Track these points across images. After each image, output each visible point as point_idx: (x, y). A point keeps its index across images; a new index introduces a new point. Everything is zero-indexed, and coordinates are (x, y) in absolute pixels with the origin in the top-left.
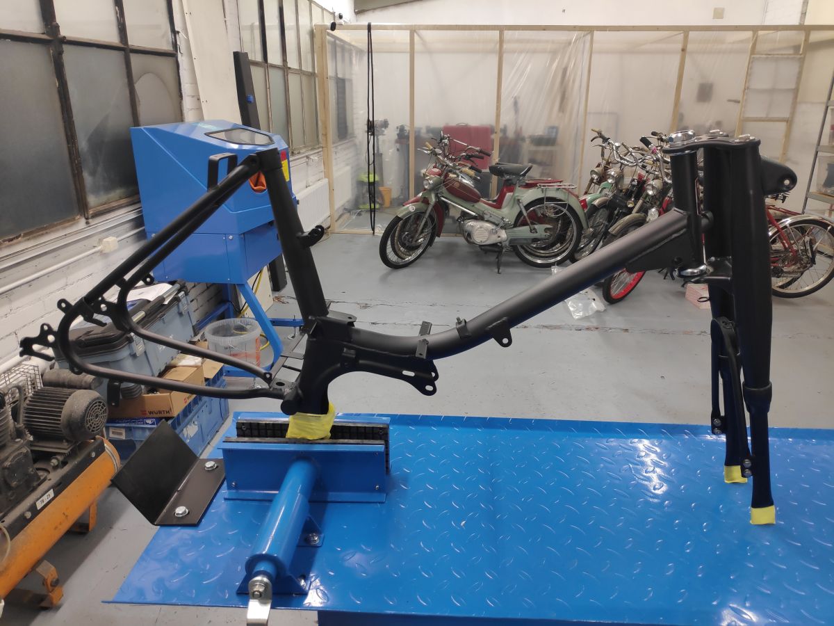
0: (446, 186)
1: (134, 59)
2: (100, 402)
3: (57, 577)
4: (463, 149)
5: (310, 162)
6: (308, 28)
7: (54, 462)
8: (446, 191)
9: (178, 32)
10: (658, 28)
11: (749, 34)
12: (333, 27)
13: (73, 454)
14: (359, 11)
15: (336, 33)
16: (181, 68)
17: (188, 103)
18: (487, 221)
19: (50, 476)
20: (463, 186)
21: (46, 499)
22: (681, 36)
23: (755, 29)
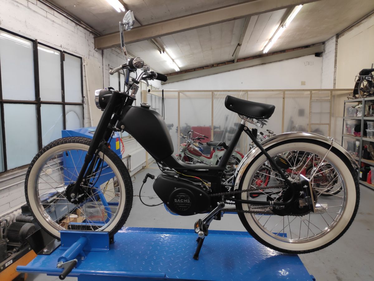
0: (188, 149)
1: (67, 107)
2: (34, 228)
4: (197, 135)
7: (15, 250)
8: (188, 152)
9: (84, 97)
10: (273, 91)
11: (309, 92)
12: (149, 91)
13: (22, 248)
14: (163, 84)
15: (151, 93)
16: (84, 109)
17: (86, 120)
19: (12, 255)
20: (194, 150)
21: (9, 263)
22: (282, 93)
23: (311, 90)
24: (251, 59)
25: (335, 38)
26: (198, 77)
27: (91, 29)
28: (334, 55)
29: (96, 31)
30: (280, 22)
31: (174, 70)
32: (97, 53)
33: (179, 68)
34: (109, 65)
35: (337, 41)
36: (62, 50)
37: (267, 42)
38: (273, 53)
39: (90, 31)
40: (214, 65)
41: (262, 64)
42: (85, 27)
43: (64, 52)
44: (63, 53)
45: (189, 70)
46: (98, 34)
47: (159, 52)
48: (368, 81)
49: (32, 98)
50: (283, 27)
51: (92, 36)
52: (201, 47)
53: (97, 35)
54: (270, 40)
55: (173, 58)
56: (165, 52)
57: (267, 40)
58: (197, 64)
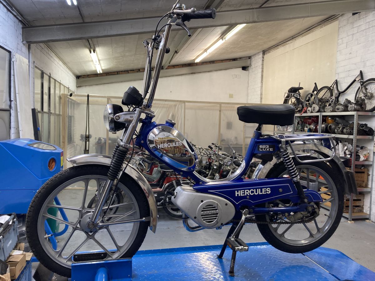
6: (58, 95)
9: (12, 101)
12: (71, 95)
14: (78, 86)
15: (72, 97)
16: (11, 116)
17: (13, 131)
24: (180, 67)
25: (262, 55)
26: (122, 82)
27: (21, 17)
28: (260, 70)
29: (24, 20)
30: (221, 35)
32: (24, 47)
33: (102, 70)
34: (34, 62)
35: (263, 58)
37: (201, 52)
38: (203, 63)
39: (19, 20)
40: (141, 70)
42: (15, 14)
45: (111, 72)
46: (26, 23)
47: (87, 51)
48: (296, 98)
50: (223, 40)
51: (21, 26)
52: (136, 50)
53: (25, 25)
55: (100, 59)
56: (95, 52)
57: (202, 50)
58: (122, 67)
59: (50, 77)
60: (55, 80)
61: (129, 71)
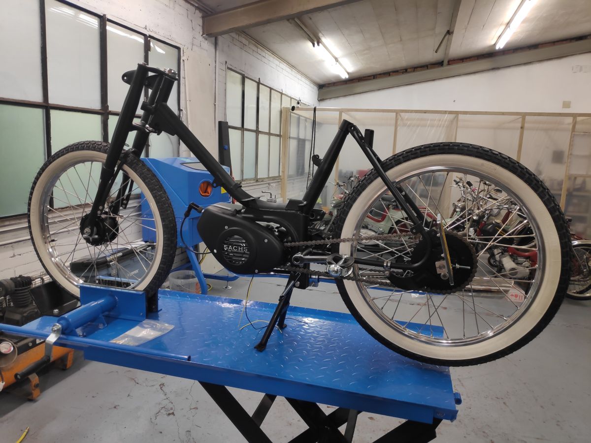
3: (38, 382)
5: (270, 187)
6: (279, 109)
9: (182, 110)
10: (503, 114)
11: (571, 119)
12: (293, 108)
14: (321, 99)
15: (297, 112)
17: (183, 147)
18: (370, 229)
22: (521, 120)
23: (575, 116)
24: (475, 60)
26: (379, 90)
27: (197, 3)
29: (205, 7)
31: (338, 77)
32: (206, 42)
33: (348, 73)
34: (226, 63)
36: (147, 33)
37: (503, 27)
38: (513, 50)
39: (196, 7)
40: (408, 71)
41: (493, 69)
43: (151, 37)
44: (149, 39)
45: (364, 77)
46: (209, 11)
47: (310, 44)
49: (97, 105)
51: (199, 14)
52: (383, 36)
53: (207, 13)
54: (508, 24)
55: (337, 56)
56: (320, 44)
58: (377, 67)
59: (259, 83)
60: (271, 89)
61: (391, 73)
